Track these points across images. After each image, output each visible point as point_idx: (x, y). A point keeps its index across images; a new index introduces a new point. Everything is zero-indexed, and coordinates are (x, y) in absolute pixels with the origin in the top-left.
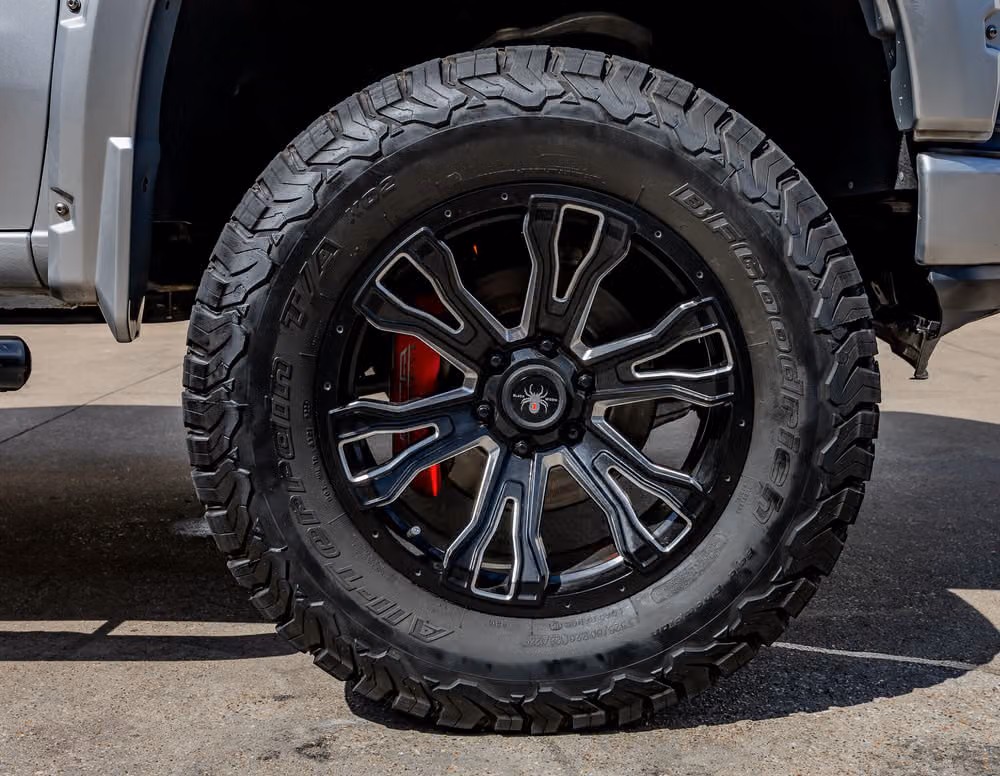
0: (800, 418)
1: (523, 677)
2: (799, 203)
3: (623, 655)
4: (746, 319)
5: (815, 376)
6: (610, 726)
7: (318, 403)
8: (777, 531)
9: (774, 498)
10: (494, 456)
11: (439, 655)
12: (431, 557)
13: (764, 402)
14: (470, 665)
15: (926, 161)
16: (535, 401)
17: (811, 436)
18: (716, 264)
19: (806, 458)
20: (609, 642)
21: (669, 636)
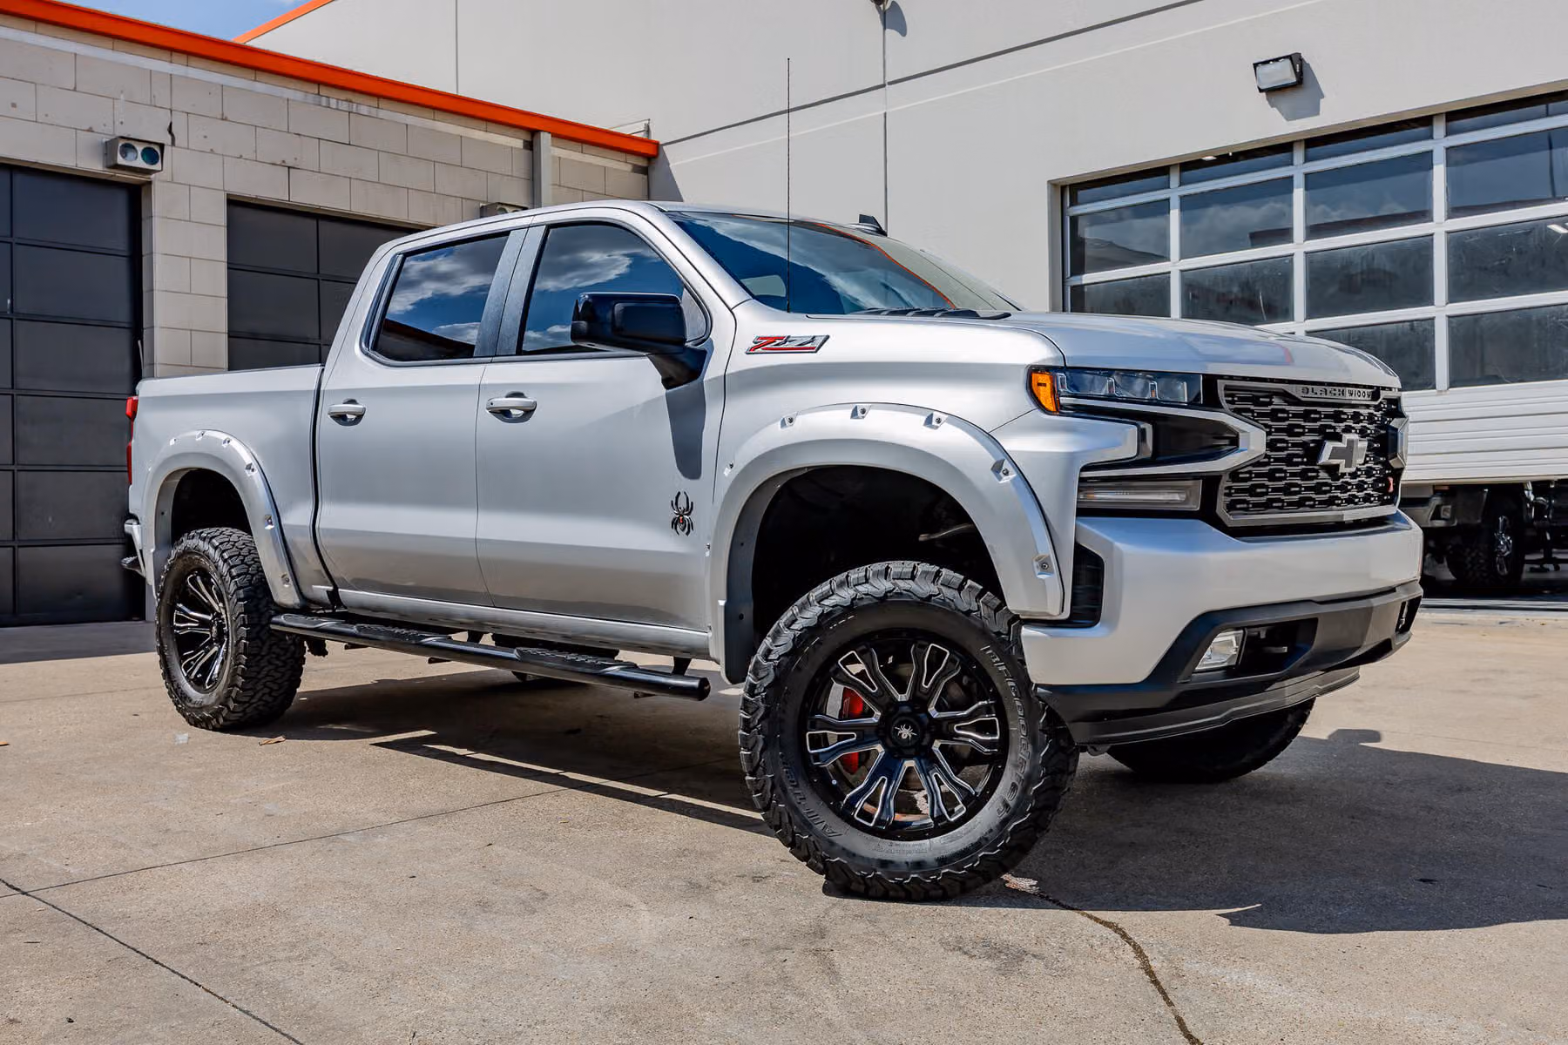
0: (1026, 770)
1: (868, 865)
3: (919, 867)
4: (1008, 716)
8: (1005, 822)
9: (1006, 805)
10: (881, 755)
11: (832, 843)
12: (838, 797)
13: (1011, 758)
14: (846, 853)
15: (1024, 630)
16: (905, 733)
18: (998, 687)
19: (1025, 790)
20: (914, 859)
21: (943, 861)
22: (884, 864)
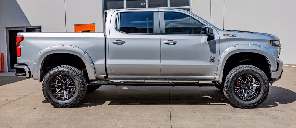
0: (265, 88)
1: (247, 105)
2: (264, 75)
3: (253, 103)
4: (261, 82)
5: (265, 86)
6: (252, 108)
7: (234, 87)
8: (263, 96)
9: (263, 93)
10: (244, 91)
11: (241, 103)
12: (240, 97)
13: (262, 87)
14: (243, 104)
15: (272, 72)
16: (246, 87)
17: (265, 89)
18: (259, 79)
19: (265, 91)
20: (252, 103)
21: (256, 102)
22: (249, 104)
